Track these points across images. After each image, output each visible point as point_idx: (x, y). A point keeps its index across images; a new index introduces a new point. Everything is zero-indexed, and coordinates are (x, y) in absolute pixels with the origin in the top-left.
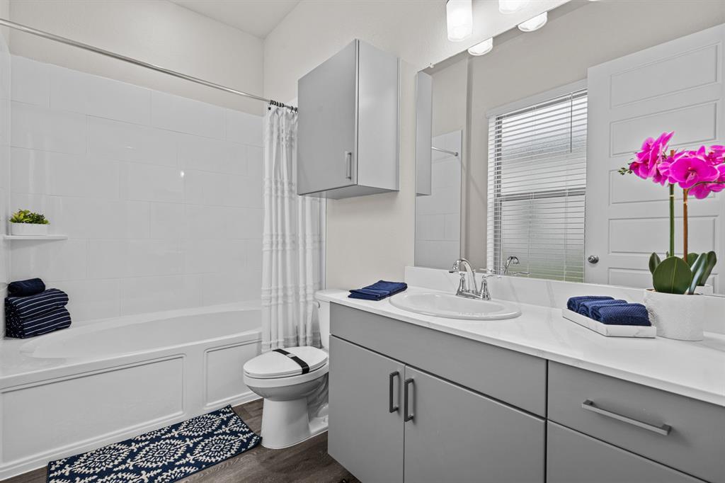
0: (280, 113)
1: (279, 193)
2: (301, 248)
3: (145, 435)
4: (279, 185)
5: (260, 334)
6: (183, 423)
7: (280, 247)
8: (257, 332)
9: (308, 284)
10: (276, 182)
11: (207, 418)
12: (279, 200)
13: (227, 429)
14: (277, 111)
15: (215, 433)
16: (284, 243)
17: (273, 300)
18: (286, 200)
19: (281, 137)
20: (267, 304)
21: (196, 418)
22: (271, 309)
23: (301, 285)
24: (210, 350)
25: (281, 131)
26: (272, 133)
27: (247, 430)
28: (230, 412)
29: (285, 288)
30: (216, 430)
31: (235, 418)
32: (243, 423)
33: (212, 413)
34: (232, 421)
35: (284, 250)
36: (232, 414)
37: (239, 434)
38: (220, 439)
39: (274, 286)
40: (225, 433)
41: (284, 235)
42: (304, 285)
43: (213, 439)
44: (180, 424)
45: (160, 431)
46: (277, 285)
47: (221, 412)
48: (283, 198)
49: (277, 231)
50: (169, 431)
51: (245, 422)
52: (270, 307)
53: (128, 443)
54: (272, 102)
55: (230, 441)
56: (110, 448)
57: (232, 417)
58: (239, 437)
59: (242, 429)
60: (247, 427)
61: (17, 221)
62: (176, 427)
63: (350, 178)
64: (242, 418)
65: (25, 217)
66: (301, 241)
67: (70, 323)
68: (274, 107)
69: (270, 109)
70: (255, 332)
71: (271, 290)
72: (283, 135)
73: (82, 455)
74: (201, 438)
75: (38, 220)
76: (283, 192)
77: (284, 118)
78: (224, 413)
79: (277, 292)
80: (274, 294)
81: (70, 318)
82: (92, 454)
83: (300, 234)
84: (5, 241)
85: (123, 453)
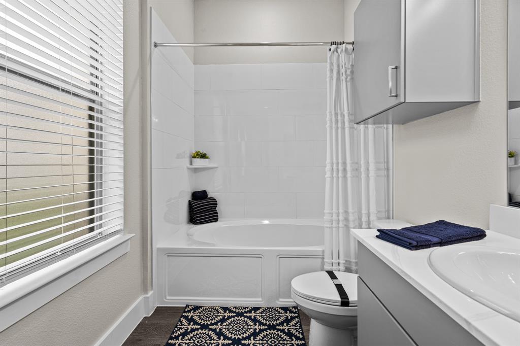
0: (339, 50)
1: (340, 125)
2: (363, 176)
3: (236, 308)
4: (339, 117)
5: (323, 251)
6: (261, 308)
7: (340, 174)
8: (321, 249)
9: (371, 211)
10: (336, 114)
11: (277, 310)
12: (340, 130)
13: (287, 328)
14: (336, 50)
15: (277, 327)
16: (345, 170)
17: (334, 222)
18: (347, 130)
19: (341, 73)
20: (328, 226)
21: (270, 308)
22: (332, 230)
23: (364, 211)
24: (282, 256)
25: (341, 67)
26: (332, 70)
27: (301, 336)
28: (295, 313)
29: (346, 212)
30: (279, 325)
31: (297, 319)
32: (301, 327)
33: (282, 308)
34: (294, 322)
35: (345, 177)
36: (296, 315)
37: (293, 338)
38: (278, 335)
39: (334, 210)
40: (283, 331)
41: (344, 163)
42: (367, 212)
43: (274, 332)
44: (258, 308)
45: (245, 308)
46: (338, 210)
47: (289, 310)
48: (343, 128)
49: (337, 159)
50: (250, 312)
51: (303, 327)
52: (331, 228)
53: (225, 309)
54: (332, 44)
55: (284, 340)
56: (215, 309)
57: (294, 318)
58: (293, 340)
59: (297, 333)
60: (302, 334)
61: (194, 157)
62: (256, 309)
63: (396, 96)
64: (302, 322)
65: (198, 155)
66: (363, 169)
67: (218, 219)
68: (333, 47)
69: (330, 50)
70: (319, 249)
71: (332, 214)
72: (343, 71)
73: (201, 307)
74: (266, 327)
75: (204, 156)
76: (344, 122)
77: (343, 53)
78: (291, 312)
79: (338, 216)
80: (335, 217)
81: (217, 216)
82: (206, 309)
83: (362, 162)
84: (188, 168)
85: (219, 316)
